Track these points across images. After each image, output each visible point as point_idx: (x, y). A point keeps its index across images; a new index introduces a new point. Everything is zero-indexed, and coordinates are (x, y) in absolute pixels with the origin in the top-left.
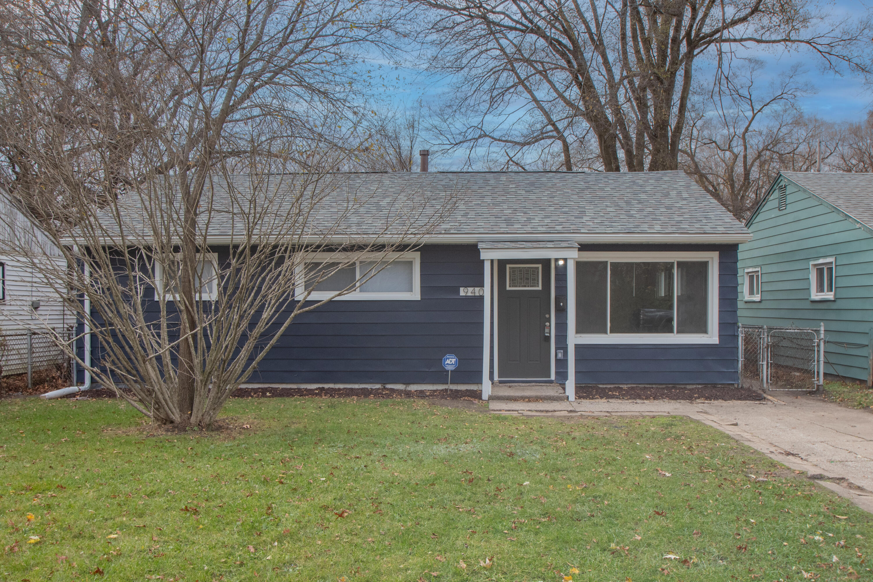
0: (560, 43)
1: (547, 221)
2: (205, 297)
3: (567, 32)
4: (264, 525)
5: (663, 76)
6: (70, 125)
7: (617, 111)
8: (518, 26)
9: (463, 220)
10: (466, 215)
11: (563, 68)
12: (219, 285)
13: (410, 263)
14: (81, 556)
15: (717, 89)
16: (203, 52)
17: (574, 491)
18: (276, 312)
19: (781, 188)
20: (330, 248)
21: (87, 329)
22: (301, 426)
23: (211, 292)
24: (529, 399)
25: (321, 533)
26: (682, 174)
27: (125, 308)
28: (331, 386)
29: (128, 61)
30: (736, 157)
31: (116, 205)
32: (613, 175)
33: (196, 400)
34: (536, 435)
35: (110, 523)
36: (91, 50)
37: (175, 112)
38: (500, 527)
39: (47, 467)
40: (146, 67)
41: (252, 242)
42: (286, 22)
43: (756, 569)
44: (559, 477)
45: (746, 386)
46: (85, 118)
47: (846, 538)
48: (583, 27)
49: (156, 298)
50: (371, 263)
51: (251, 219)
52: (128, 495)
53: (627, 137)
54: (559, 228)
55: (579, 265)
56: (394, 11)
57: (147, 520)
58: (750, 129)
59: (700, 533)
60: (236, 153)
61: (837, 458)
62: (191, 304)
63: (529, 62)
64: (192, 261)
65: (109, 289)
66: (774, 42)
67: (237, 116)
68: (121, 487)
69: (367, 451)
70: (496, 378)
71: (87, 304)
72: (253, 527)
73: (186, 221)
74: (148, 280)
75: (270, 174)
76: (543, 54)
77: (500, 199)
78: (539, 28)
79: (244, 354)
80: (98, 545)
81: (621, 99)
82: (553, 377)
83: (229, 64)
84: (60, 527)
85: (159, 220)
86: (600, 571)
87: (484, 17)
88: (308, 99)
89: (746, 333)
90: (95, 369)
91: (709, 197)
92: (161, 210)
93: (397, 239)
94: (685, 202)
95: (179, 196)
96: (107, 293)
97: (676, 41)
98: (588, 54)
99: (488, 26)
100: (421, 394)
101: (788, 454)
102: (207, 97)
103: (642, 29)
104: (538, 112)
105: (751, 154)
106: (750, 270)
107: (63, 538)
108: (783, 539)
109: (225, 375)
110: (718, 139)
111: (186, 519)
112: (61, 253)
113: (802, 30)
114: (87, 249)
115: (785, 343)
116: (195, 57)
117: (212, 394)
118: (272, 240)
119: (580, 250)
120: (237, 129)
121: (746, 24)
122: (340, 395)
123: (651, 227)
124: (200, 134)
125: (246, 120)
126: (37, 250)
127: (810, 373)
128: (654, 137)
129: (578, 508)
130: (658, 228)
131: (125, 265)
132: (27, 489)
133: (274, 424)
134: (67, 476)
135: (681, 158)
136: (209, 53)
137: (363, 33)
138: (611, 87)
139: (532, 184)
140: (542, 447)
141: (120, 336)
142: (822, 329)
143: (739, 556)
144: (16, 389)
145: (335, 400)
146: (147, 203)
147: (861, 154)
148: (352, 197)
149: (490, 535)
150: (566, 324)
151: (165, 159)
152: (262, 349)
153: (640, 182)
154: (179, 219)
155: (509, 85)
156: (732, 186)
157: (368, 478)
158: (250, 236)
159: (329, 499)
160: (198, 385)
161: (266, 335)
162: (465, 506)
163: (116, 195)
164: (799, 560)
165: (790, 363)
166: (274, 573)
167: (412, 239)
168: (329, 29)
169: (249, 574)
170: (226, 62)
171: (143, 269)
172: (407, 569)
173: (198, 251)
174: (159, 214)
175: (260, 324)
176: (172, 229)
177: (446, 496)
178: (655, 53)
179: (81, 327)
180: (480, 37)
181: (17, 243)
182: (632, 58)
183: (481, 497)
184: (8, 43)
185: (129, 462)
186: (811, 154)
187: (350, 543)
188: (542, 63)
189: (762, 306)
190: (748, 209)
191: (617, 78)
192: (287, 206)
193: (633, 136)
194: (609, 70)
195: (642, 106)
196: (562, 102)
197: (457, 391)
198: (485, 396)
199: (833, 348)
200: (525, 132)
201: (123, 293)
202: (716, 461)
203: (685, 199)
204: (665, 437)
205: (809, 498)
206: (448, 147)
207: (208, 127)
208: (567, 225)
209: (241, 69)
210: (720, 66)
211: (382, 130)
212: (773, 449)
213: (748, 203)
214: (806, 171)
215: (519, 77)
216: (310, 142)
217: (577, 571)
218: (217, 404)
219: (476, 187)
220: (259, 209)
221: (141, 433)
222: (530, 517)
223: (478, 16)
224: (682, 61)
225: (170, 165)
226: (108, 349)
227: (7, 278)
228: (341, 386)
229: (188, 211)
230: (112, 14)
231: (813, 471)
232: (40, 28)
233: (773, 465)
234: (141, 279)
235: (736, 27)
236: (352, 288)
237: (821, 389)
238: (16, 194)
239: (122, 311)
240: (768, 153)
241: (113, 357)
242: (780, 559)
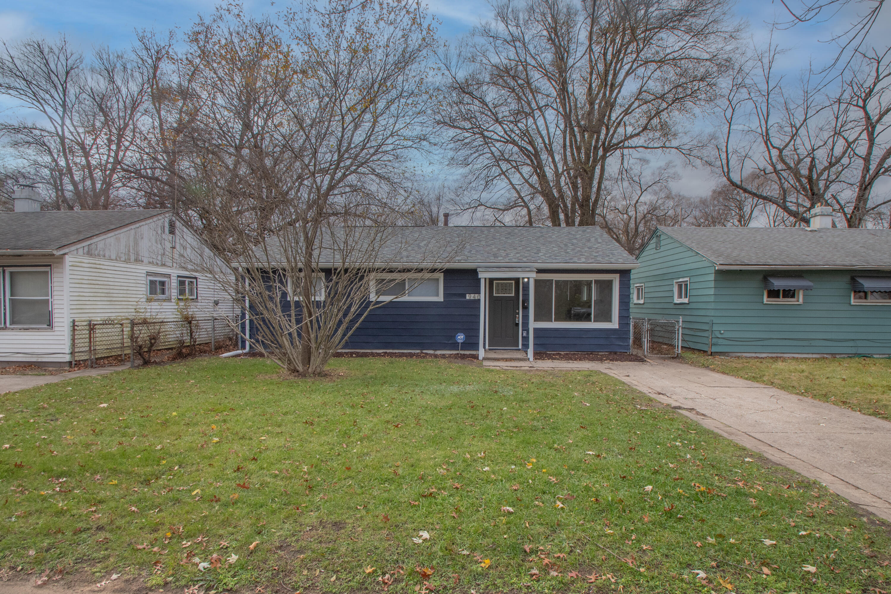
0: (527, 150)
1: (518, 255)
2: (318, 299)
3: (531, 143)
4: (352, 432)
5: (588, 170)
6: (236, 196)
7: (560, 190)
8: (502, 139)
9: (469, 254)
10: (470, 251)
11: (528, 165)
12: (326, 291)
13: (437, 280)
14: (243, 450)
15: (620, 177)
16: (316, 152)
17: (533, 414)
18: (359, 307)
19: (657, 236)
20: (391, 271)
21: (247, 317)
22: (373, 374)
23: (321, 295)
24: (506, 360)
25: (385, 437)
26: (598, 228)
27: (270, 305)
28: (391, 351)
29: (271, 158)
30: (630, 218)
31: (264, 244)
32: (557, 228)
33: (312, 359)
34: (510, 380)
35: (261, 430)
36: (247, 151)
37: (299, 188)
38: (489, 434)
39: (223, 398)
40: (282, 161)
41: (345, 267)
42: (365, 136)
43: (641, 461)
44: (524, 405)
45: (634, 353)
46: (245, 192)
47: (695, 444)
48: (541, 140)
49: (289, 299)
50: (415, 279)
51: (345, 253)
52: (272, 414)
53: (565, 206)
54: (525, 260)
55: (536, 281)
56: (429, 129)
57: (283, 429)
58: (639, 201)
59: (608, 439)
60: (335, 214)
61: (690, 397)
62: (309, 303)
63: (508, 161)
64: (310, 277)
65: (260, 293)
66: (656, 148)
67: (336, 192)
68: (268, 409)
69: (412, 389)
70: (487, 347)
71: (247, 302)
72: (346, 433)
73: (306, 254)
74: (284, 289)
75: (355, 227)
76: (516, 156)
77: (490, 242)
78: (514, 141)
79: (340, 332)
80: (254, 443)
81: (563, 184)
82: (520, 347)
83: (331, 161)
84: (232, 433)
85: (290, 253)
86: (548, 460)
87: (482, 133)
88: (378, 182)
89: (635, 322)
90: (252, 340)
91: (614, 241)
92: (291, 247)
93: (430, 265)
94: (599, 245)
95: (302, 239)
96: (259, 296)
97: (596, 148)
98: (544, 156)
99: (484, 139)
100: (443, 356)
101: (660, 394)
102: (318, 180)
103: (576, 141)
104: (513, 191)
105: (640, 216)
106: (638, 285)
107: (233, 439)
108: (657, 444)
109: (329, 345)
110: (620, 207)
111: (306, 428)
112: (232, 272)
113: (673, 141)
114: (248, 270)
115: (658, 328)
116: (311, 156)
117: (321, 356)
118: (357, 265)
119: (537, 272)
120: (335, 200)
121: (639, 137)
122: (396, 356)
123: (579, 259)
124: (314, 202)
125: (341, 194)
126: (217, 269)
127: (673, 346)
128: (581, 206)
129: (535, 423)
130: (583, 260)
131: (270, 279)
132: (212, 410)
133: (357, 373)
134: (236, 403)
135: (597, 218)
136: (319, 154)
137: (410, 143)
138: (557, 176)
139: (509, 233)
140: (514, 388)
141: (267, 321)
142: (681, 320)
143: (631, 453)
144: (205, 352)
145: (393, 359)
146: (283, 243)
147: (706, 216)
148: (404, 241)
149: (484, 439)
150: (528, 316)
151: (294, 217)
152: (351, 329)
153: (573, 233)
154: (302, 252)
155: (496, 175)
156: (628, 235)
157: (413, 405)
158: (344, 263)
159: (390, 417)
160: (313, 350)
161: (353, 321)
162: (469, 422)
163: (264, 238)
164: (667, 457)
165: (661, 340)
166: (358, 460)
167: (439, 266)
168: (390, 141)
169: (343, 460)
170: (329, 160)
171: (281, 282)
172: (435, 458)
173: (313, 271)
174: (290, 249)
175: (350, 315)
176: (298, 258)
177: (458, 415)
178: (583, 156)
179: (243, 316)
180: (480, 146)
181: (205, 265)
182: (569, 158)
183: (479, 417)
184: (197, 145)
185: (272, 394)
186: (676, 216)
187: (402, 443)
188: (516, 162)
189: (644, 306)
190: (637, 249)
191: (560, 170)
192: (366, 246)
193: (569, 205)
194: (556, 166)
195: (575, 187)
196: (527, 185)
197: (464, 355)
198: (481, 358)
199: (687, 332)
200: (505, 203)
201: (269, 295)
202: (616, 397)
203: (600, 243)
204: (586, 383)
205: (672, 420)
206: (460, 211)
207: (319, 198)
208: (530, 258)
209: (338, 164)
210: (622, 164)
211: (422, 202)
212: (650, 391)
213: (637, 246)
214: (673, 226)
215: (502, 170)
216: (379, 208)
217: (535, 461)
218: (324, 361)
219: (476, 235)
220: (349, 247)
221: (280, 378)
222: (507, 428)
223: (478, 133)
224: (599, 160)
225: (296, 220)
226: (261, 330)
227: (199, 286)
228: (397, 351)
229: (307, 248)
230: (260, 128)
231: (675, 404)
232: (216, 137)
233: (651, 400)
234: (279, 288)
235: (633, 139)
236: (403, 294)
237: (679, 355)
238: (204, 236)
239: (268, 306)
240: (650, 215)
241: (263, 333)
242: (655, 455)
